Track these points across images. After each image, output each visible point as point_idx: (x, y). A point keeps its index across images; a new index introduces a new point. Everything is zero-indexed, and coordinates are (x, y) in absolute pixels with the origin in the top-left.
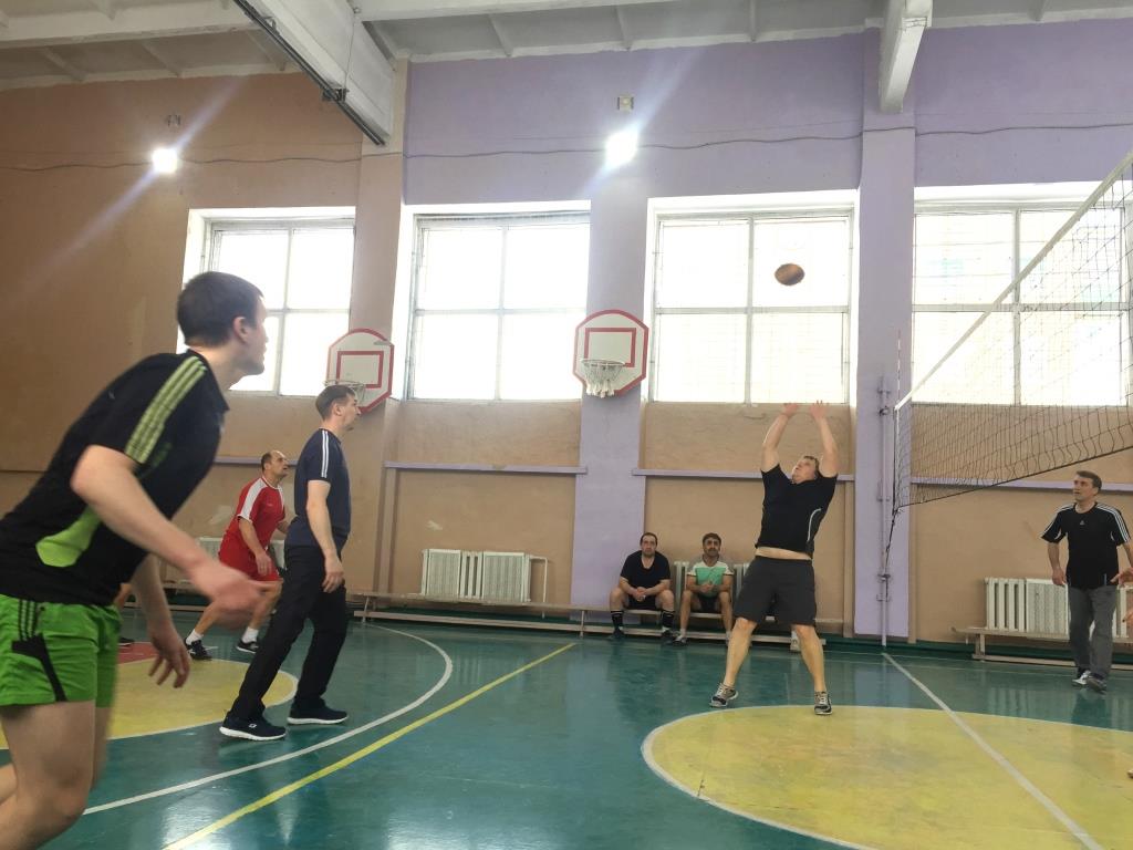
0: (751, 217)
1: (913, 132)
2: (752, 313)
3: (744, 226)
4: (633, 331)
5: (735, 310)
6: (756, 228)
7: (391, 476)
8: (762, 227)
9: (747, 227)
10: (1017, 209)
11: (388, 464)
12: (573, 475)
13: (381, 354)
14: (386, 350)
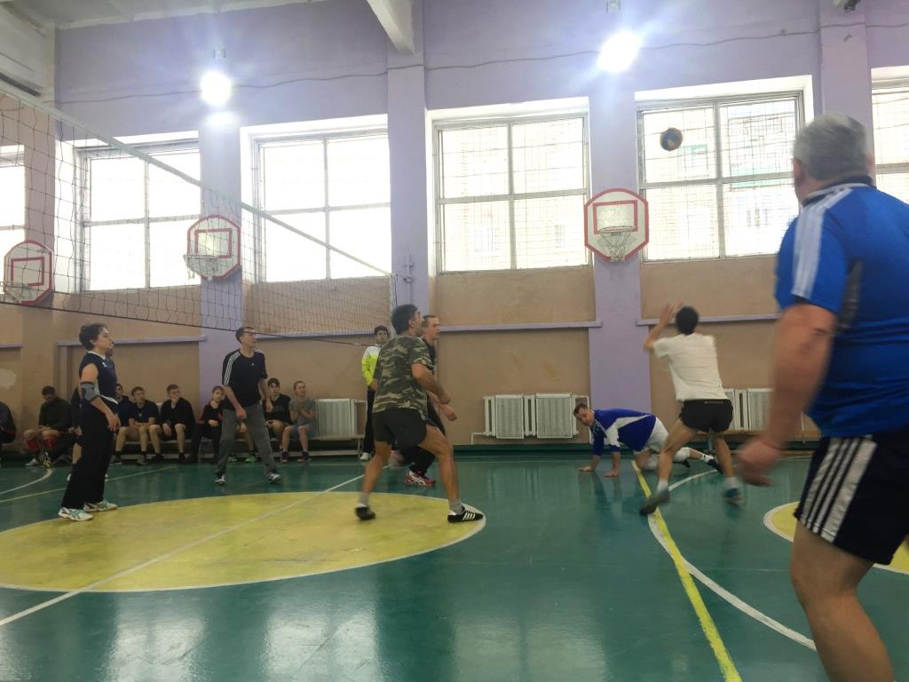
0: (325, 137)
1: (422, 68)
2: (329, 211)
3: (319, 144)
4: (230, 231)
5: (316, 210)
6: (329, 146)
7: (64, 352)
8: (333, 144)
9: (322, 146)
10: (510, 122)
11: (61, 343)
12: (196, 343)
13: (42, 259)
14: (46, 256)
